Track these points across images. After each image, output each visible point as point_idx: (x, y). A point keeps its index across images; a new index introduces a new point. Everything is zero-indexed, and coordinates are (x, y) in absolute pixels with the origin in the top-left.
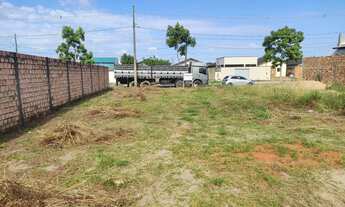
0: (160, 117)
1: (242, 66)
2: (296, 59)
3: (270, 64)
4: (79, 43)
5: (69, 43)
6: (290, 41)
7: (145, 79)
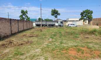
0: (44, 37)
1: (74, 21)
2: (91, 19)
3: (83, 20)
4: (26, 15)
5: (23, 15)
6: (89, 13)
7: (44, 25)
